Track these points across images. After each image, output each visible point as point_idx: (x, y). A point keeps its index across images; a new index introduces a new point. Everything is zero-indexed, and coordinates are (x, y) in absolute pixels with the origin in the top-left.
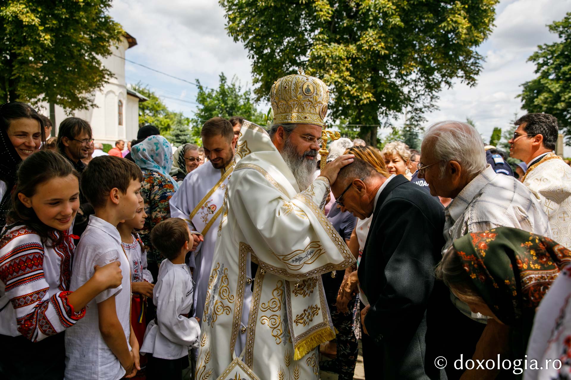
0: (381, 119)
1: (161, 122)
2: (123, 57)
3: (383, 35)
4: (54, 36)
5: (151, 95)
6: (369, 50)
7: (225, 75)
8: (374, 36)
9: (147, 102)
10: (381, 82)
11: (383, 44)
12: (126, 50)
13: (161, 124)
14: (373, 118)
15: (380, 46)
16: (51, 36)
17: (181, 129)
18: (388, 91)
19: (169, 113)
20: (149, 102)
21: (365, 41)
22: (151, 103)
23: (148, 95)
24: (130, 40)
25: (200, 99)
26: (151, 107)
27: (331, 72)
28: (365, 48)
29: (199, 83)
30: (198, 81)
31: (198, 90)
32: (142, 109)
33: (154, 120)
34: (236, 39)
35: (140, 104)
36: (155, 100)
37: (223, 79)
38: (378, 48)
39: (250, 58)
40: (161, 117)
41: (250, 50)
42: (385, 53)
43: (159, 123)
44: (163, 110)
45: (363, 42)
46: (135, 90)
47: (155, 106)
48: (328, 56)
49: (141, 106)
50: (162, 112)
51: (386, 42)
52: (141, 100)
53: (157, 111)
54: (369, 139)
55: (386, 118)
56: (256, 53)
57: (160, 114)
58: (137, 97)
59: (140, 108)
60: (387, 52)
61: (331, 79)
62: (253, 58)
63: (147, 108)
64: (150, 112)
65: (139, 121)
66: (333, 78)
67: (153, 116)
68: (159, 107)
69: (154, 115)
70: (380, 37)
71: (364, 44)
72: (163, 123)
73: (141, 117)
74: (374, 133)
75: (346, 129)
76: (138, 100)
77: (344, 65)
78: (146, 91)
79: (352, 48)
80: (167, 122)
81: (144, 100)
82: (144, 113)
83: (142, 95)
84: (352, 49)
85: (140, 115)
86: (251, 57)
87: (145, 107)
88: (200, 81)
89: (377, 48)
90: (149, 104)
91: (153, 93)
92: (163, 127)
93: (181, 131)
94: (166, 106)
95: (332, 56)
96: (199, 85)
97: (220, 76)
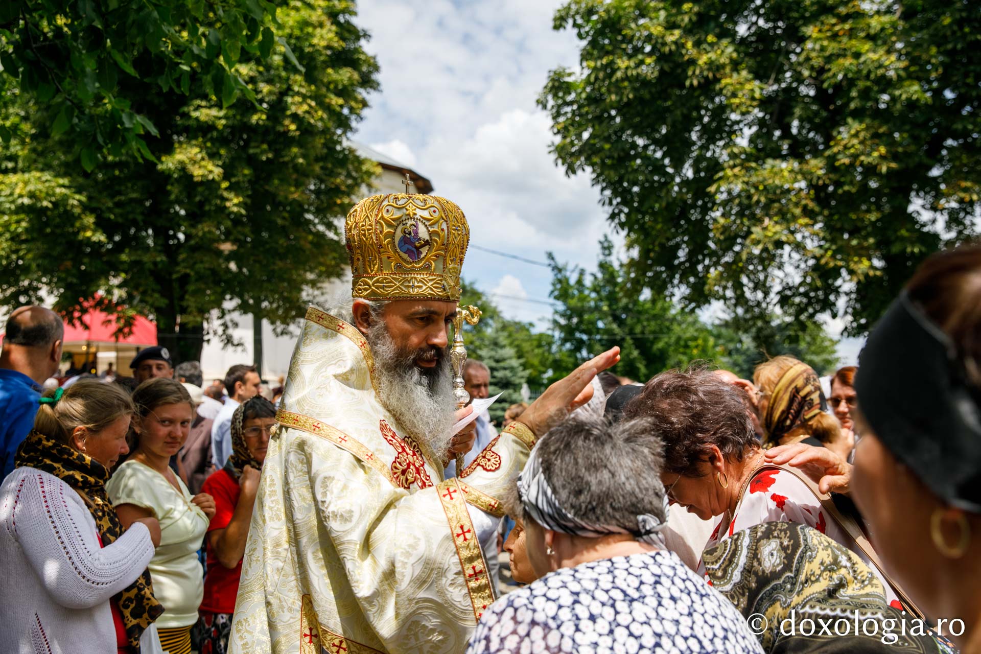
3: (882, 129)
4: (248, 196)
6: (853, 164)
8: (862, 135)
10: (896, 231)
11: (883, 150)
15: (876, 154)
16: (243, 197)
17: (497, 357)
18: (916, 250)
21: (841, 148)
25: (556, 293)
27: (767, 221)
28: (842, 161)
29: (553, 259)
30: (550, 256)
34: (571, 170)
38: (873, 158)
39: (604, 204)
41: (603, 190)
42: (889, 168)
45: (835, 150)
48: (756, 188)
51: (891, 143)
56: (615, 194)
60: (893, 165)
61: (766, 236)
62: (610, 203)
66: (770, 234)
70: (876, 136)
71: (839, 152)
77: (797, 204)
84: (816, 166)
86: (607, 201)
89: (870, 159)
91: (472, 284)
93: (497, 361)
95: (765, 187)
96: (552, 263)
97: (601, 242)
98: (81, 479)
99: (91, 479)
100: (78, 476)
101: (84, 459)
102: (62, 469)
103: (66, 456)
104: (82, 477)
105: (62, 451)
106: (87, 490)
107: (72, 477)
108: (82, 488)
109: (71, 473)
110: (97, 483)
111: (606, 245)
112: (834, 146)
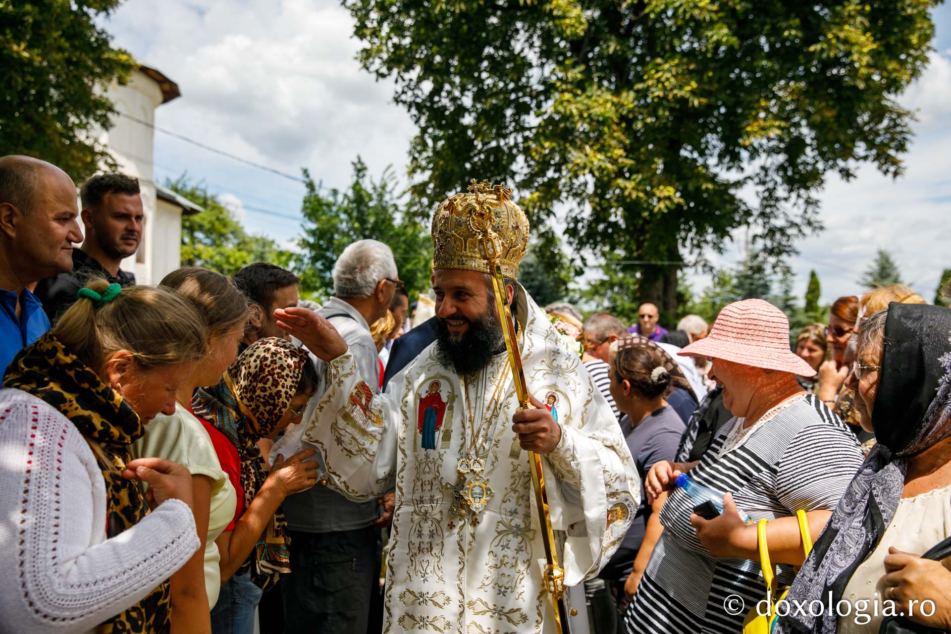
0: (686, 253)
1: (228, 257)
2: (150, 123)
3: (692, 67)
5: (209, 202)
6: (665, 98)
7: (363, 160)
8: (674, 71)
9: (201, 215)
11: (694, 84)
12: (156, 106)
13: (228, 263)
14: (668, 250)
15: (688, 88)
19: (247, 240)
20: (204, 216)
21: (654, 81)
22: (209, 219)
23: (201, 201)
24: (167, 87)
25: (308, 210)
26: (207, 226)
27: (588, 150)
28: (656, 94)
29: (308, 176)
30: (305, 172)
31: (304, 191)
32: (190, 229)
33: (214, 253)
35: (184, 221)
36: (216, 212)
37: (360, 169)
38: (685, 92)
40: (229, 247)
42: (700, 103)
43: (223, 260)
44: (233, 233)
45: (650, 83)
46: (176, 190)
47: (217, 224)
49: (187, 224)
50: (231, 236)
51: (700, 81)
52: (188, 212)
53: (222, 235)
54: (660, 293)
55: (696, 251)
57: (227, 239)
58: (177, 204)
59: (184, 227)
60: (704, 100)
63: (201, 228)
64: (207, 237)
65: (182, 254)
67: (211, 246)
68: (225, 225)
69: (214, 243)
70: (686, 71)
71: (652, 86)
72: (232, 260)
73: (185, 248)
74: (670, 281)
75: (621, 275)
76: (179, 211)
78: (199, 193)
79: (628, 98)
80: (241, 257)
81: (193, 212)
82: (193, 240)
83: (192, 201)
85: (183, 243)
87: (196, 227)
88: (310, 172)
89: (682, 93)
90: (203, 219)
91: (213, 198)
92: (232, 268)
94: (241, 224)
95: (589, 115)
96: (307, 180)
97: (353, 163)
98: (99, 427)
99: (115, 431)
100: (97, 421)
101: (112, 397)
102: (75, 404)
103: (86, 386)
104: (103, 424)
105: (83, 376)
106: (103, 445)
107: (88, 420)
108: (98, 441)
109: (86, 413)
110: (121, 438)
111: (359, 166)
112: (648, 79)
